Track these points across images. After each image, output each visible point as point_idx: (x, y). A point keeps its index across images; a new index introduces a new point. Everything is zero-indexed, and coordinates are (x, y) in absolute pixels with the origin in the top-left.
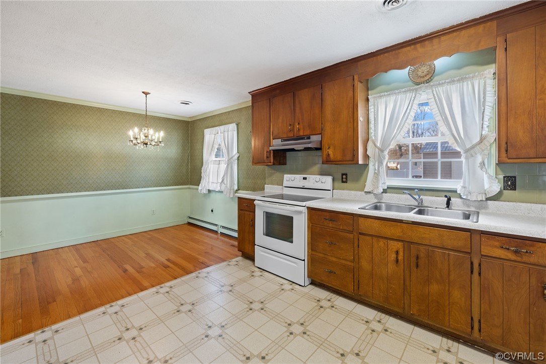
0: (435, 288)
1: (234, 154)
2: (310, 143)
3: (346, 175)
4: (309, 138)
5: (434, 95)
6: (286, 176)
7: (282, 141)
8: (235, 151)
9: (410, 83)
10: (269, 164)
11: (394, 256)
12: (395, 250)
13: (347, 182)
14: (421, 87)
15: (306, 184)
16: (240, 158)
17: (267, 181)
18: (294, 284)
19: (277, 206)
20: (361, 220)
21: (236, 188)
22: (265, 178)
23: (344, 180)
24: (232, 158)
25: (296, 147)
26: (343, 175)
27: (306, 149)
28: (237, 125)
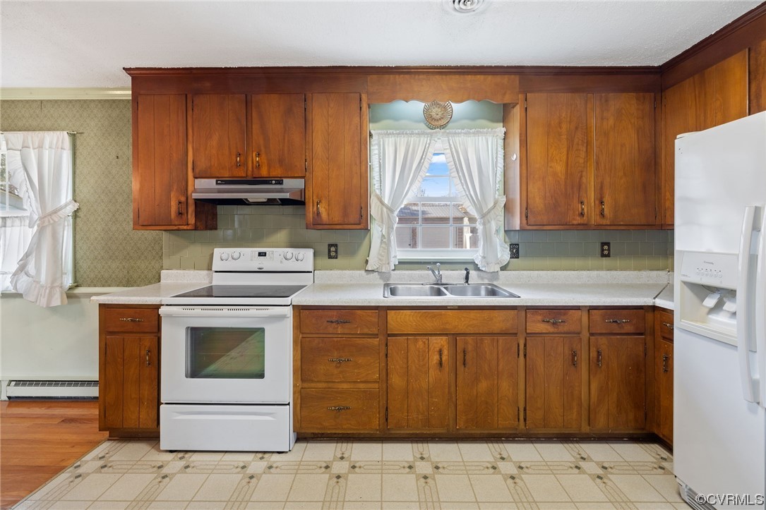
0: (483, 385)
1: (63, 202)
2: (281, 191)
3: (336, 246)
4: (280, 182)
5: (450, 145)
6: (218, 252)
7: (217, 183)
8: (66, 195)
9: (423, 126)
10: (185, 227)
11: (436, 358)
12: (438, 349)
13: (336, 258)
14: (436, 133)
15: (266, 264)
16: (80, 214)
17: (166, 262)
18: (267, 456)
19: (225, 311)
20: (391, 314)
21: (68, 281)
22: (161, 258)
23: (333, 254)
24: (55, 212)
25: (252, 197)
26: (330, 246)
27: (271, 202)
28: (73, 137)
